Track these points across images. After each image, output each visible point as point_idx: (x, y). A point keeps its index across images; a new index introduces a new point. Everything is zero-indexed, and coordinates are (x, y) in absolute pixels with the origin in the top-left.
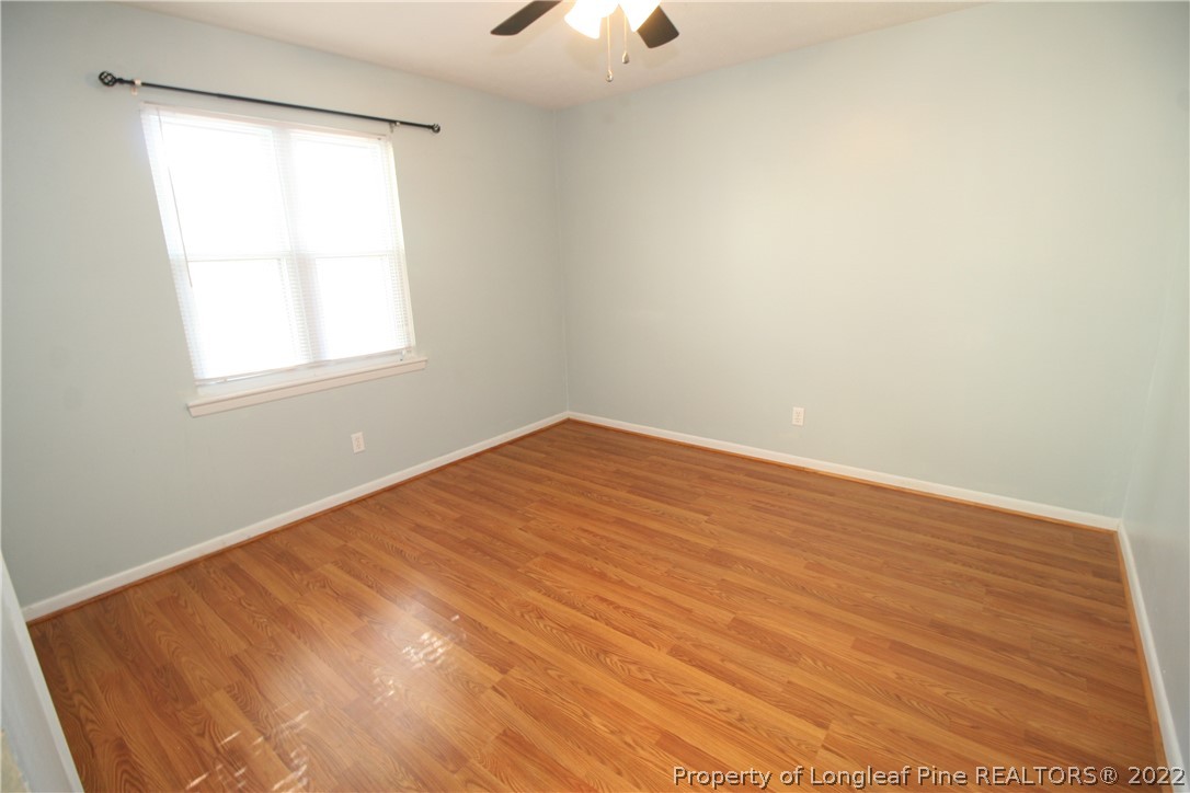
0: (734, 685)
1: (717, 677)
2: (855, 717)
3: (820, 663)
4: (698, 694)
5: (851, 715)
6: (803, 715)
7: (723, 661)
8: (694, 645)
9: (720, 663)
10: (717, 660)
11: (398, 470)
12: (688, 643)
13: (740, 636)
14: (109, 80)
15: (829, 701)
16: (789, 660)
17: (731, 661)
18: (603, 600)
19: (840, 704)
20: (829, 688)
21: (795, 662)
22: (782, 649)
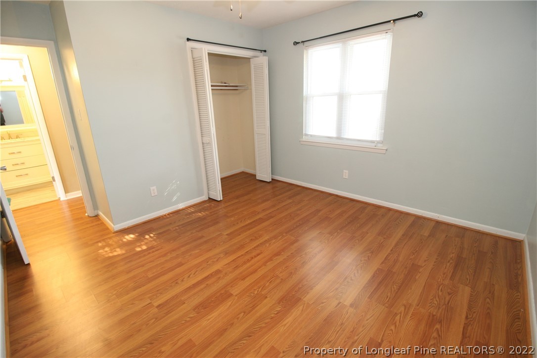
0: (193, 285)
1: (199, 281)
2: (154, 320)
3: (188, 319)
4: (194, 274)
5: (156, 319)
6: (167, 302)
7: (207, 285)
8: (219, 278)
9: (207, 283)
10: (209, 282)
11: (360, 195)
12: (222, 276)
13: (219, 294)
14: (296, 43)
15: (167, 313)
16: (196, 308)
17: (205, 287)
18: (258, 255)
19: (164, 317)
20: (174, 316)
21: (194, 309)
22: (205, 307)
